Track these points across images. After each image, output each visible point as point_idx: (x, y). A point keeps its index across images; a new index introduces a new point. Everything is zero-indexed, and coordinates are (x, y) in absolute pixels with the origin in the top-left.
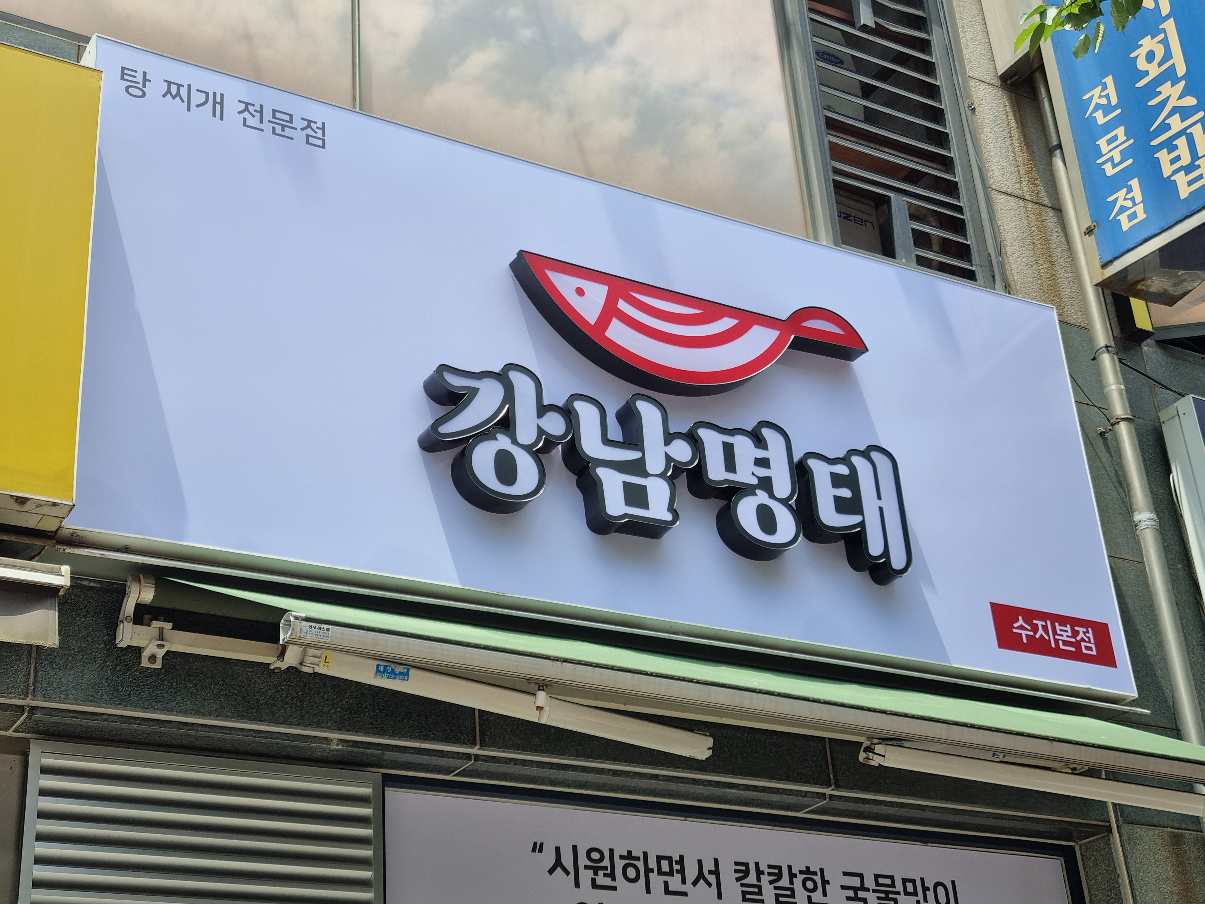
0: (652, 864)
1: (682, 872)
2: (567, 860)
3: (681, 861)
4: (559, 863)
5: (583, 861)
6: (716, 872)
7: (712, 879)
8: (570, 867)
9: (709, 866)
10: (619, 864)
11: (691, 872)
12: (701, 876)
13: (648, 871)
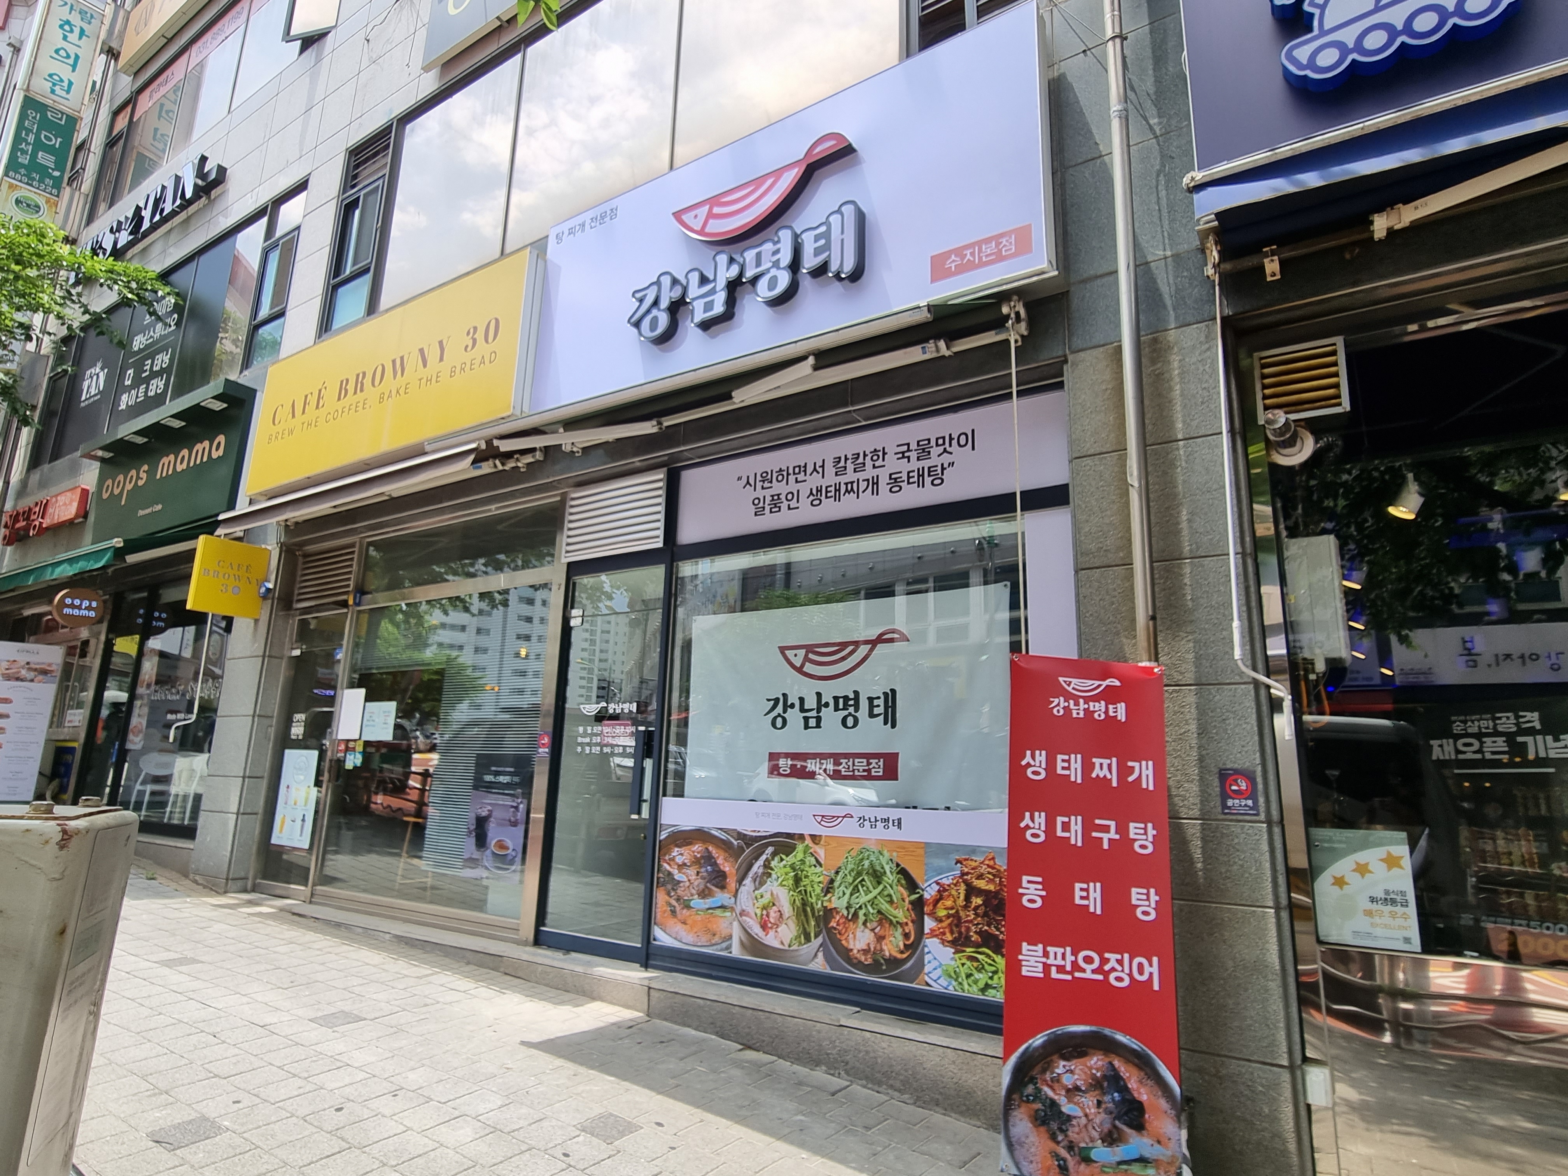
0: (791, 471)
1: (805, 471)
2: (752, 482)
3: (805, 466)
4: (748, 483)
5: (759, 478)
6: (823, 466)
7: (820, 470)
8: (752, 483)
9: (819, 463)
10: (775, 475)
11: (810, 469)
12: (815, 469)
13: (788, 474)
